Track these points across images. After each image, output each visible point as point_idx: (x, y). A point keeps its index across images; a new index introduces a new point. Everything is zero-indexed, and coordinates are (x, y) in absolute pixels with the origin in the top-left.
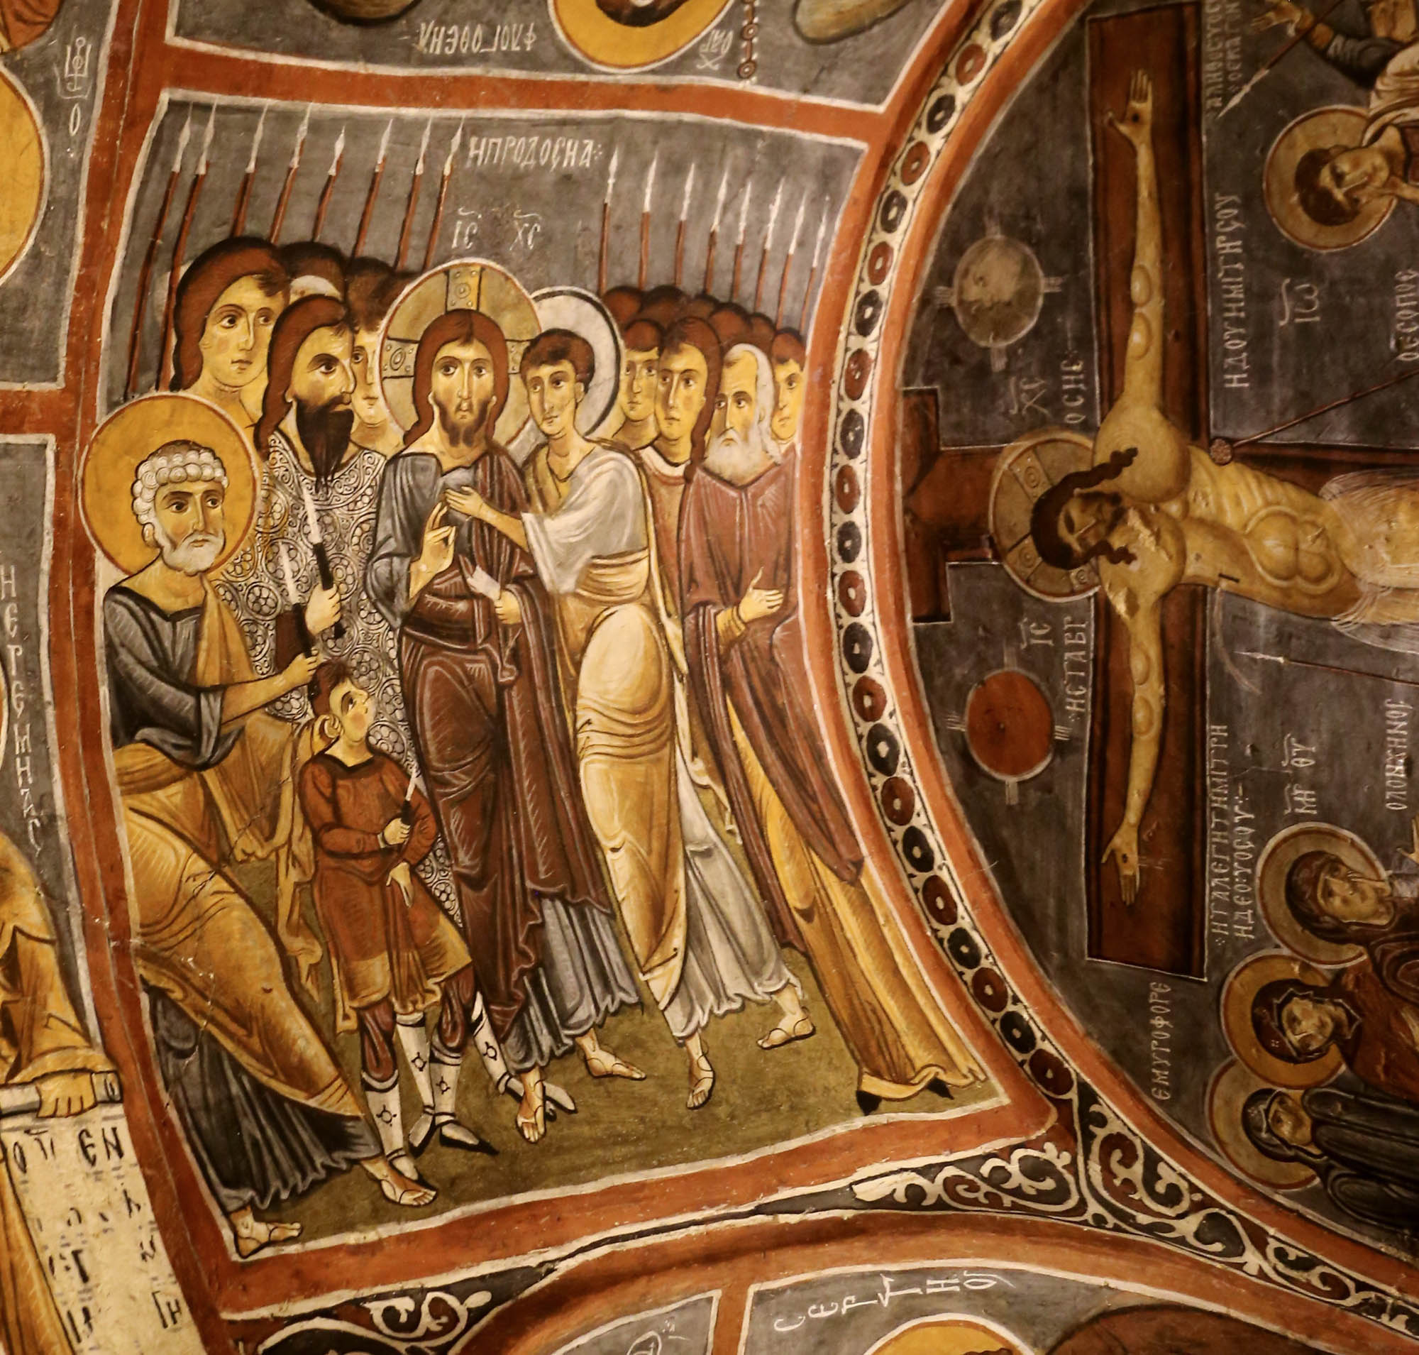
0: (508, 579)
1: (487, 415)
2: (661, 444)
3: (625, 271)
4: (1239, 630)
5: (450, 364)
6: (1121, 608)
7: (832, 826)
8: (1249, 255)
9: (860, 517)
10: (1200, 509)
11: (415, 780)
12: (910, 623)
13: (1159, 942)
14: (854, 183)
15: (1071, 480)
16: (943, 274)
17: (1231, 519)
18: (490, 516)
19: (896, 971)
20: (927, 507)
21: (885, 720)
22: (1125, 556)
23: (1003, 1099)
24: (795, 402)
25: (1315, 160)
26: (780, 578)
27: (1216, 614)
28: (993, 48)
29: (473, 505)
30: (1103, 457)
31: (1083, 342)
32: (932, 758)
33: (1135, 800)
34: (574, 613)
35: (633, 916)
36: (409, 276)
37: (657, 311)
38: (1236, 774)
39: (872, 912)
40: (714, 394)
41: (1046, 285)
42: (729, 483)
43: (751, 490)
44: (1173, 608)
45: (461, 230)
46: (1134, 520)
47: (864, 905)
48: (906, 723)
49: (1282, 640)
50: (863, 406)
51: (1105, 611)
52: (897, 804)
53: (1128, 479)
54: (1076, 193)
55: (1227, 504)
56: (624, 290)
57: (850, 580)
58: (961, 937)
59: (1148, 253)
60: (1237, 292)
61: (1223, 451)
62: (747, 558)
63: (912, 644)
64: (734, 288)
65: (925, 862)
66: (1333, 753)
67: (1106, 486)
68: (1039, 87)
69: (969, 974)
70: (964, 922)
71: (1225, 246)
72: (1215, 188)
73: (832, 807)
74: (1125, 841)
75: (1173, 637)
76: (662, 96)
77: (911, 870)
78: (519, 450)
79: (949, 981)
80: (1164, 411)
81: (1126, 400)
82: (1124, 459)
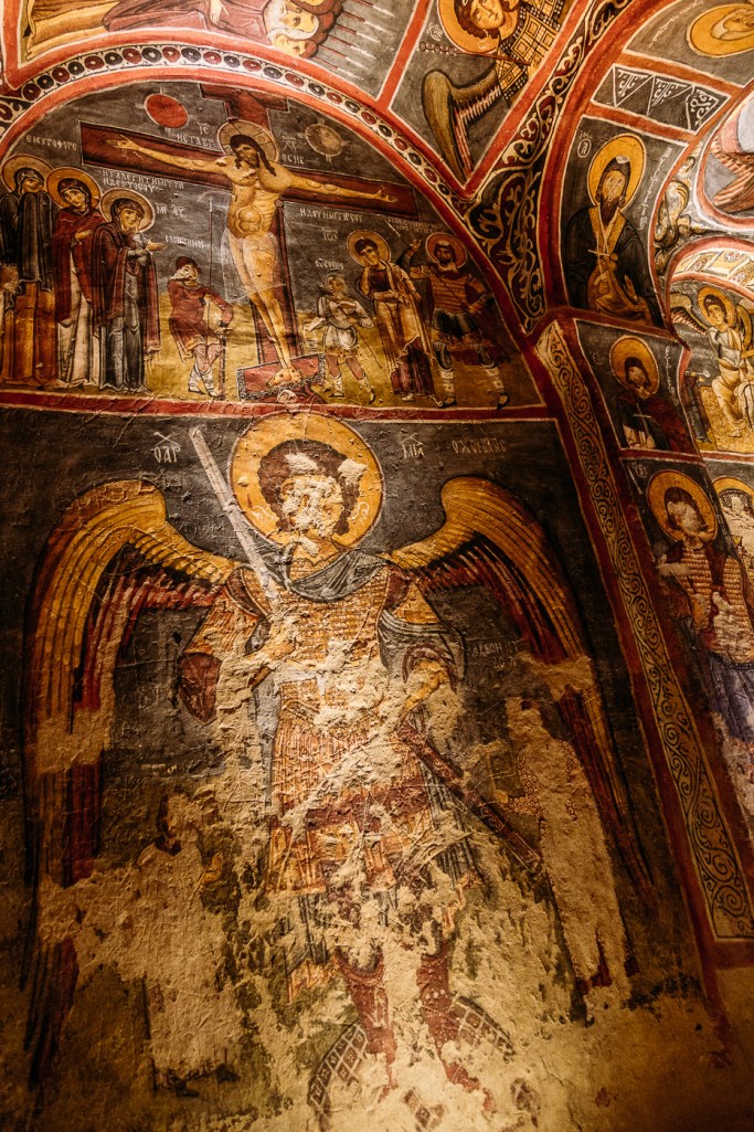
6: (220, 160)
7: (125, 19)
8: (343, 222)
9: (241, 69)
10: (259, 194)
12: (199, 82)
13: (94, 150)
14: (365, 92)
15: (262, 152)
16: (330, 124)
17: (256, 203)
19: (68, 31)
20: (244, 99)
21: (163, 59)
22: (239, 166)
23: (20, 66)
25: (374, 244)
30: (272, 164)
31: (310, 165)
32: (147, 78)
33: (148, 152)
38: (166, 189)
39: (91, 28)
41: (328, 157)
42: (266, 6)
43: (260, 17)
44: (222, 178)
46: (252, 171)
48: (160, 69)
49: (218, 212)
50: (283, 79)
51: (216, 155)
52: (131, 55)
53: (265, 173)
54: (359, 172)
55: (261, 202)
57: (217, 58)
58: (81, 69)
59: (342, 192)
60: (331, 217)
61: (280, 203)
62: (236, 7)
63: (191, 81)
64: (341, 26)
66: (181, 221)
67: (262, 164)
69: (66, 67)
70: (87, 71)
71: (346, 216)
72: (364, 216)
73: (131, 22)
74: (130, 145)
75: (212, 176)
77: (105, 53)
79: (62, 57)
80: (289, 187)
81: (293, 176)
82: (272, 171)
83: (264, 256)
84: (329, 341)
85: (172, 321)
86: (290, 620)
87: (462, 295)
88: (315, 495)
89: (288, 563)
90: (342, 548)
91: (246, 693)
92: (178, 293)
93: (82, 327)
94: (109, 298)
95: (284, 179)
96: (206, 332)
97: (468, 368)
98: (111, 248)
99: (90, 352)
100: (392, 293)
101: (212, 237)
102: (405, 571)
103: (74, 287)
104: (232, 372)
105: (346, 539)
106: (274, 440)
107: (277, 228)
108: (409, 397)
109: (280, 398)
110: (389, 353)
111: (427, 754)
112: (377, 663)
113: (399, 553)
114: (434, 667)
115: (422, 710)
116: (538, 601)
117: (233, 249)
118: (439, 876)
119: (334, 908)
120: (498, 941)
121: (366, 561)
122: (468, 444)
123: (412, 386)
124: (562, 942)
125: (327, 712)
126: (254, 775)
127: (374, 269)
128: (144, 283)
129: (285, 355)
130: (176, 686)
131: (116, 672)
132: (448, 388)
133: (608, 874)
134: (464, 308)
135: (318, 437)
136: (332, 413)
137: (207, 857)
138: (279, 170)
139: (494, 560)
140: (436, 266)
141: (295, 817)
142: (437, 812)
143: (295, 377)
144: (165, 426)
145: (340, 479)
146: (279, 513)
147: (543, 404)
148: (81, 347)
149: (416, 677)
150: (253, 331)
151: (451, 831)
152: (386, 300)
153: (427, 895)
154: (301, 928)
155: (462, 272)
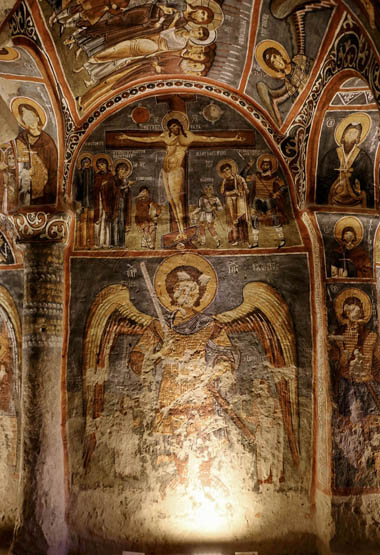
0: (163, 24)
1: (194, 20)
2: (187, 52)
3: (219, 48)
4: (160, 155)
5: (204, 13)
6: (162, 135)
8: (216, 156)
9: (174, 86)
10: (178, 148)
11: (124, 9)
13: (110, 143)
14: (232, 87)
15: (181, 126)
16: (216, 103)
17: (177, 153)
18: (175, 21)
20: (176, 99)
21: (139, 92)
22: (170, 136)
23: (80, 119)
24: (194, 75)
25: (230, 166)
26: (163, 72)
27: (162, 151)
28: (252, 114)
29: (177, 18)
30: (186, 132)
31: (204, 128)
33: (132, 138)
34: (156, 37)
35: (103, 53)
36: (221, 6)
37: (211, 53)
38: (138, 154)
39: (107, 93)
40: (196, 62)
41: (213, 122)
43: (178, 67)
44: (162, 144)
45: (228, 17)
46: (176, 137)
47: (108, 91)
48: (139, 96)
49: (159, 161)
50: (193, 87)
51: (161, 132)
52: (125, 95)
53: (182, 136)
54: (228, 127)
56: (216, 48)
57: (163, 85)
58: (105, 108)
59: (217, 140)
60: (211, 154)
62: (166, 67)
63: (152, 96)
64: (217, 61)
65: (116, 101)
66: (143, 169)
67: (181, 132)
68: (245, 121)
69: (99, 111)
70: (107, 108)
71: (218, 152)
72: (227, 151)
74: (125, 137)
76: (250, 57)
77: (114, 98)
78: (187, 26)
79: (97, 107)
80: (193, 142)
82: (185, 136)
83: (177, 179)
84: (202, 219)
85: (136, 217)
86: (171, 341)
87: (271, 189)
88: (188, 289)
89: (174, 318)
90: (196, 312)
91: (152, 367)
92: (139, 203)
93: (103, 224)
94: (113, 210)
95: (191, 138)
96: (149, 220)
97: (267, 228)
98: (115, 187)
99: (106, 233)
100: (235, 191)
101: (156, 175)
102: (221, 324)
103: (101, 207)
104: (159, 237)
105: (198, 309)
106: (173, 266)
107: (185, 164)
108: (236, 243)
109: (178, 247)
110: (229, 223)
111: (217, 395)
112: (203, 360)
113: (220, 316)
114: (226, 364)
115: (218, 380)
116: (278, 340)
117: (164, 179)
118: (213, 437)
119: (174, 441)
120: (231, 462)
121: (205, 318)
122: (260, 266)
123: (238, 238)
124: (256, 467)
125: (181, 376)
126: (152, 394)
127: (228, 180)
128: (126, 202)
129: (181, 227)
130: (129, 362)
131: (110, 355)
132: (256, 238)
133: (282, 449)
134: (271, 196)
135: (192, 265)
136: (199, 253)
137: (135, 418)
138: (189, 134)
139: (262, 321)
140: (260, 173)
141: (165, 410)
142: (217, 417)
143: (185, 237)
144: (131, 261)
145: (199, 283)
146: (172, 298)
147: (303, 245)
148: (102, 232)
149: (218, 367)
150: (168, 217)
151: (221, 424)
152: (231, 196)
153: (207, 443)
154: (163, 444)
155: (274, 175)
